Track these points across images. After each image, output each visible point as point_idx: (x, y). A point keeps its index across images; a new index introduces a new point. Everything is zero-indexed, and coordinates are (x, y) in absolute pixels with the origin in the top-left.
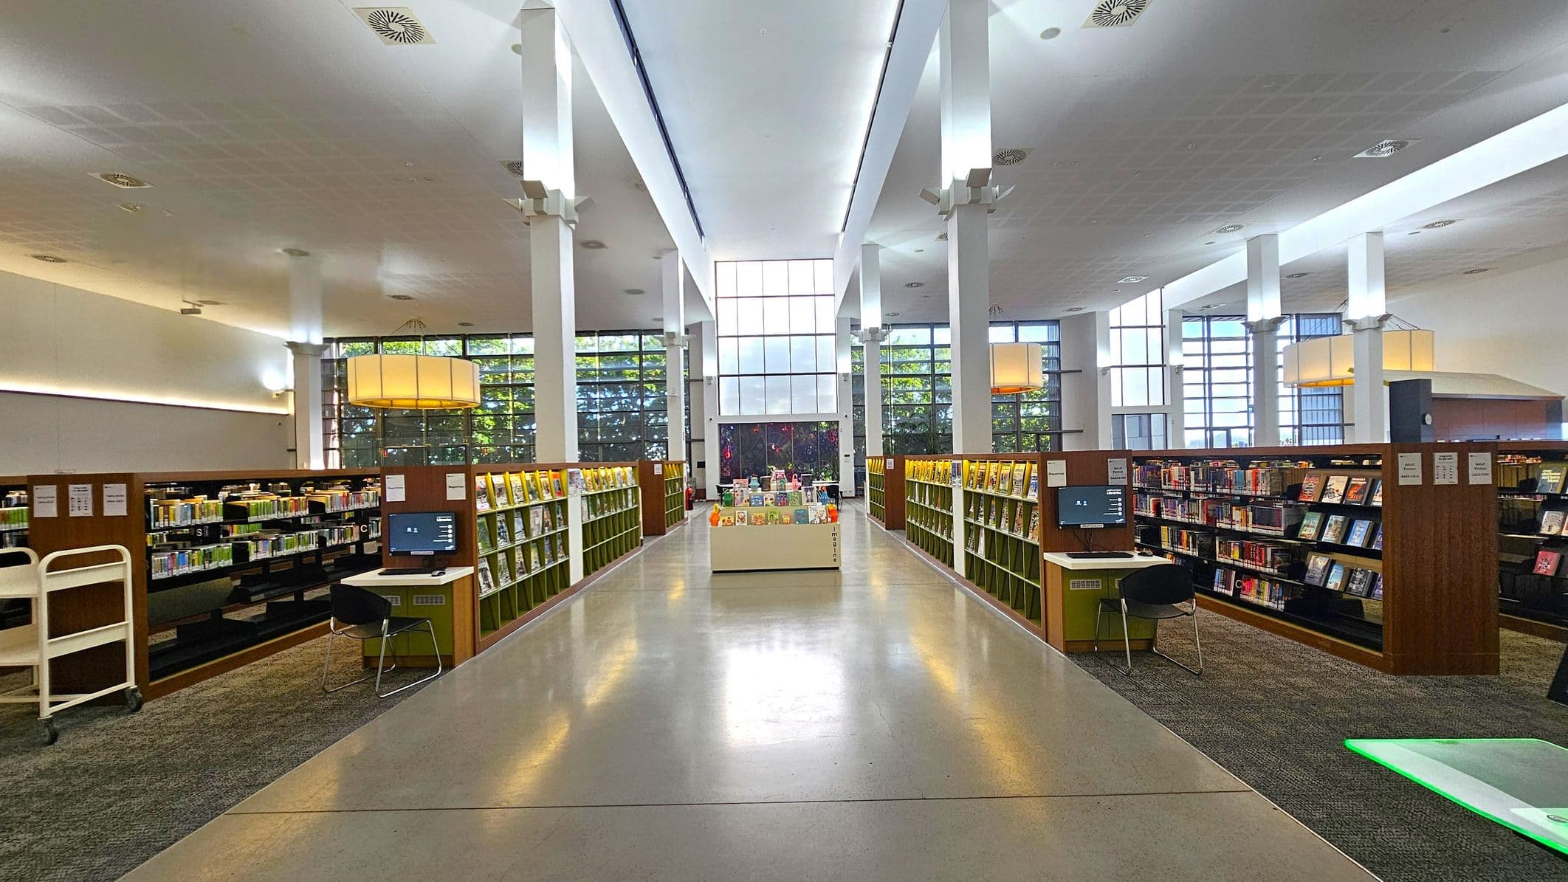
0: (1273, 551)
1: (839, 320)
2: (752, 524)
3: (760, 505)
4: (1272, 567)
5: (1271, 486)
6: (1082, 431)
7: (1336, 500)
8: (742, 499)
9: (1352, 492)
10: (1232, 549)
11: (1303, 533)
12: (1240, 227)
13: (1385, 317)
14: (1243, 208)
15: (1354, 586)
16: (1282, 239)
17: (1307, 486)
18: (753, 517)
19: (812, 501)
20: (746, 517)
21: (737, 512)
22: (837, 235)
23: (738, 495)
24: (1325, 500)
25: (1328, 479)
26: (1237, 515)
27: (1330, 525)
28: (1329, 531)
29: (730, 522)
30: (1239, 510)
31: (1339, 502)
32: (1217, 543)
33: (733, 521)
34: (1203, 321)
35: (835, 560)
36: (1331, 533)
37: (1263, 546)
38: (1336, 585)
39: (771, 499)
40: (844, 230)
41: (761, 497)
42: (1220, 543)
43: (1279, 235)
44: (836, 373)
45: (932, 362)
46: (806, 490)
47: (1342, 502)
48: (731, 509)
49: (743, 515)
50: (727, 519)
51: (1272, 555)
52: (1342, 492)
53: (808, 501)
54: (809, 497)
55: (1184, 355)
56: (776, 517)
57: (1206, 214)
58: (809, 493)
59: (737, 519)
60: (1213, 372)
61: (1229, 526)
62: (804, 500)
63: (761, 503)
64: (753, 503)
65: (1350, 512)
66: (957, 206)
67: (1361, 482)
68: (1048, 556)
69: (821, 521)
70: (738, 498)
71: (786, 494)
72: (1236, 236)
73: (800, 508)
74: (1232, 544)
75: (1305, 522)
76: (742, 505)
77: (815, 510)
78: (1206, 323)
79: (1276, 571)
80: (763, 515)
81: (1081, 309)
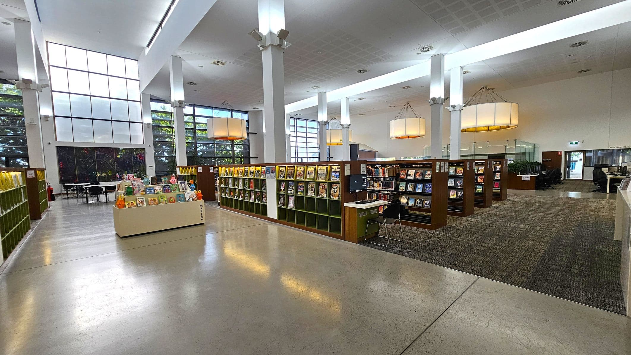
0: (390, 196)
1: (143, 94)
2: (149, 205)
3: (153, 193)
4: (390, 201)
5: (388, 174)
6: (257, 157)
7: (412, 178)
8: (139, 191)
9: (417, 175)
10: (374, 196)
11: (400, 189)
12: (318, 87)
13: (350, 124)
14: (321, 81)
15: (418, 204)
16: (328, 94)
17: (402, 174)
18: (149, 200)
19: (186, 189)
20: (145, 201)
21: (137, 198)
22: (144, 48)
23: (136, 188)
24: (408, 178)
25: (408, 171)
26: (375, 184)
27: (410, 186)
28: (409, 188)
29: (133, 204)
30: (377, 183)
31: (413, 178)
32: (367, 195)
33: (135, 204)
34: (294, 119)
35: (202, 220)
36: (410, 188)
37: (386, 194)
38: (412, 205)
39: (160, 189)
40: (148, 46)
41: (153, 189)
42: (368, 195)
43: (327, 93)
44: (142, 123)
45: (194, 123)
46: (181, 183)
47: (414, 178)
48: (133, 197)
49: (142, 200)
50: (130, 203)
51: (390, 197)
52: (414, 175)
53: (183, 189)
54: (184, 187)
55: (291, 131)
56: (165, 199)
57: (312, 80)
58: (183, 185)
59: (138, 203)
60: (298, 138)
61: (372, 189)
62: (181, 189)
63: (153, 192)
64: (148, 192)
65: (416, 181)
66: (271, 45)
67: (420, 172)
68: (346, 205)
69: (193, 200)
70: (136, 190)
71: (169, 186)
72: (316, 90)
73: (179, 193)
74: (374, 195)
75: (400, 185)
76: (140, 194)
77: (188, 194)
78: (295, 120)
79: (391, 202)
80: (156, 199)
81: (258, 108)
